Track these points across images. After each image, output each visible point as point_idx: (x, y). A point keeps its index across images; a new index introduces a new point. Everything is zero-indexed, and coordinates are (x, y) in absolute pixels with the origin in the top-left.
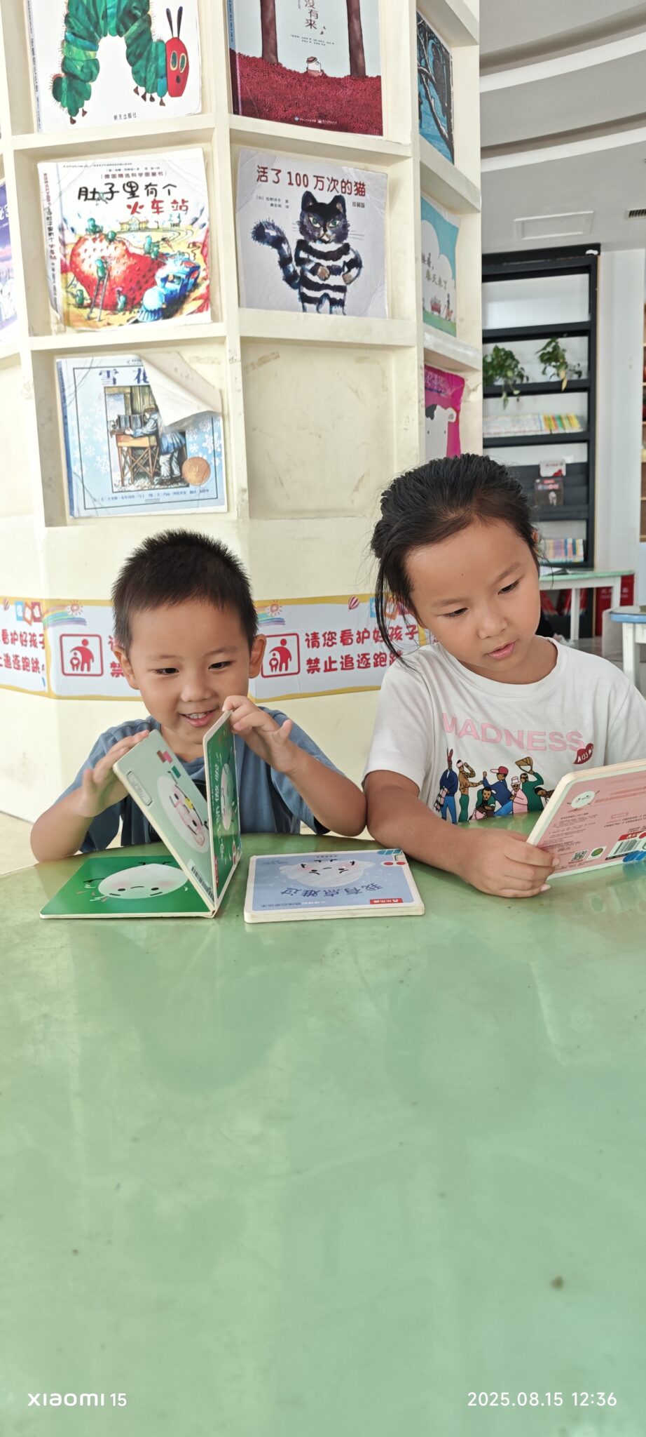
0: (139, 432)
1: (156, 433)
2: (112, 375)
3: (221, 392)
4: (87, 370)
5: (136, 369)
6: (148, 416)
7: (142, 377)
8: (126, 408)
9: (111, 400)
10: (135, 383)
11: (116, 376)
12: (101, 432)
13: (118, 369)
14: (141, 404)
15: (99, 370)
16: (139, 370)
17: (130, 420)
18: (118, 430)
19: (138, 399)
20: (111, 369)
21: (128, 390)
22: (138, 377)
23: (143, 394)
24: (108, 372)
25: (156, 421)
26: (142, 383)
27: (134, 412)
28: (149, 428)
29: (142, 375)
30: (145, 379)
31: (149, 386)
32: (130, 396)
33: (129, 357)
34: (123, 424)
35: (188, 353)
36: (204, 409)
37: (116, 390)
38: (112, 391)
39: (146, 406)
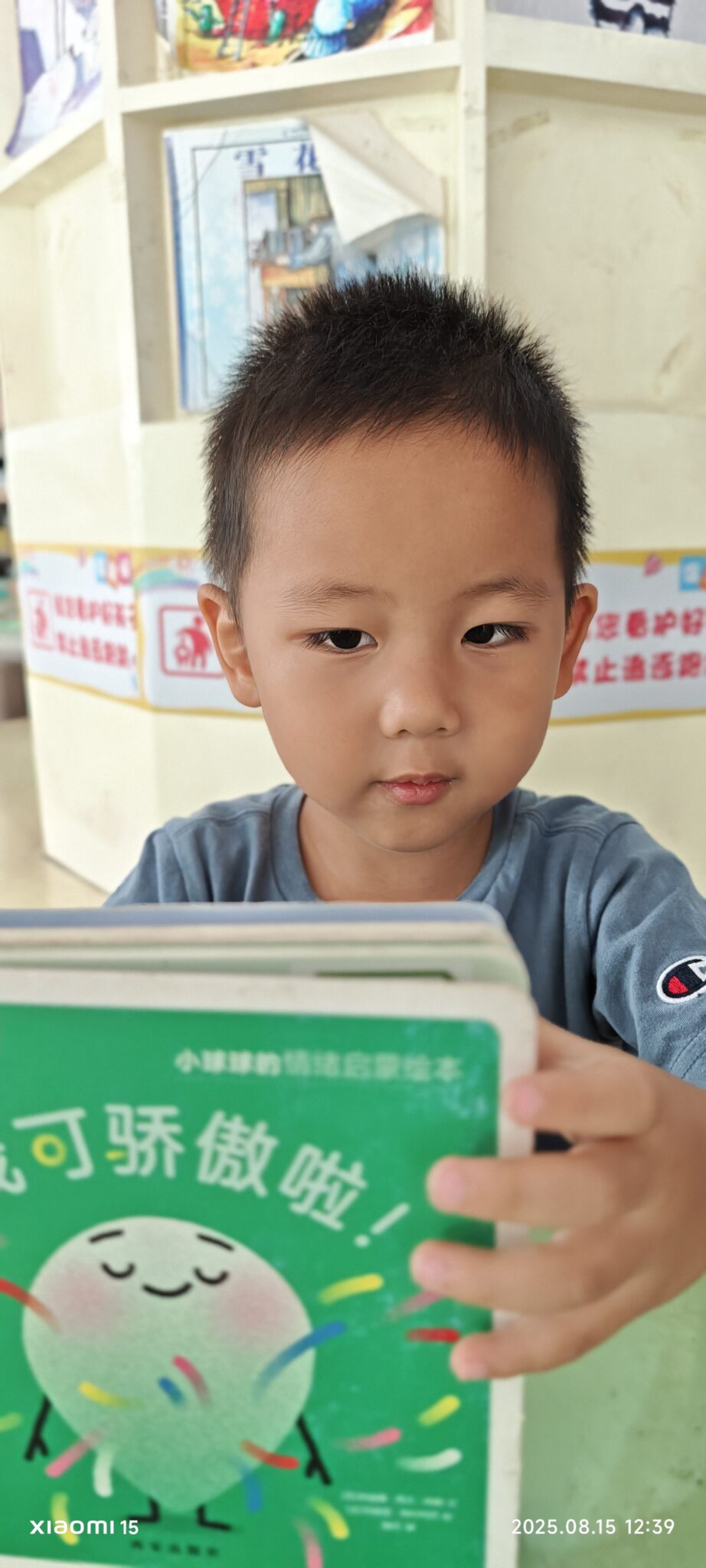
0: (300, 258)
1: (327, 261)
2: (257, 157)
3: (444, 181)
4: (213, 153)
5: (297, 145)
6: (314, 229)
7: (307, 159)
8: (279, 217)
9: (254, 205)
10: (293, 170)
11: (265, 160)
12: (236, 261)
13: (268, 147)
14: (304, 208)
15: (233, 151)
16: (303, 148)
17: (284, 238)
18: (263, 256)
19: (300, 198)
20: (256, 148)
21: (283, 185)
22: (300, 161)
23: (308, 191)
24: (251, 154)
25: (328, 240)
26: (308, 171)
27: (292, 223)
28: (316, 251)
29: (308, 155)
30: (313, 160)
31: (319, 177)
32: (286, 194)
33: (288, 122)
34: (272, 244)
35: (391, 111)
36: (412, 209)
37: (262, 186)
38: (256, 188)
39: (313, 211)
